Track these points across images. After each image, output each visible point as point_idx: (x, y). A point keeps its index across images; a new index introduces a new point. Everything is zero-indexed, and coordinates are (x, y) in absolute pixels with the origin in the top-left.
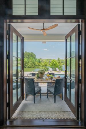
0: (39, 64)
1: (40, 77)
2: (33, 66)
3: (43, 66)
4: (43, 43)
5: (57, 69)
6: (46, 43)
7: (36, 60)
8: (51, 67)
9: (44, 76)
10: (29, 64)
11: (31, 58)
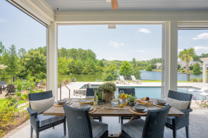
0: (101, 68)
1: (104, 101)
2: (91, 71)
3: (108, 72)
4: (109, 28)
5: (133, 77)
6: (115, 28)
7: (96, 62)
8: (121, 74)
9: (114, 98)
10: (85, 68)
11: (89, 59)
